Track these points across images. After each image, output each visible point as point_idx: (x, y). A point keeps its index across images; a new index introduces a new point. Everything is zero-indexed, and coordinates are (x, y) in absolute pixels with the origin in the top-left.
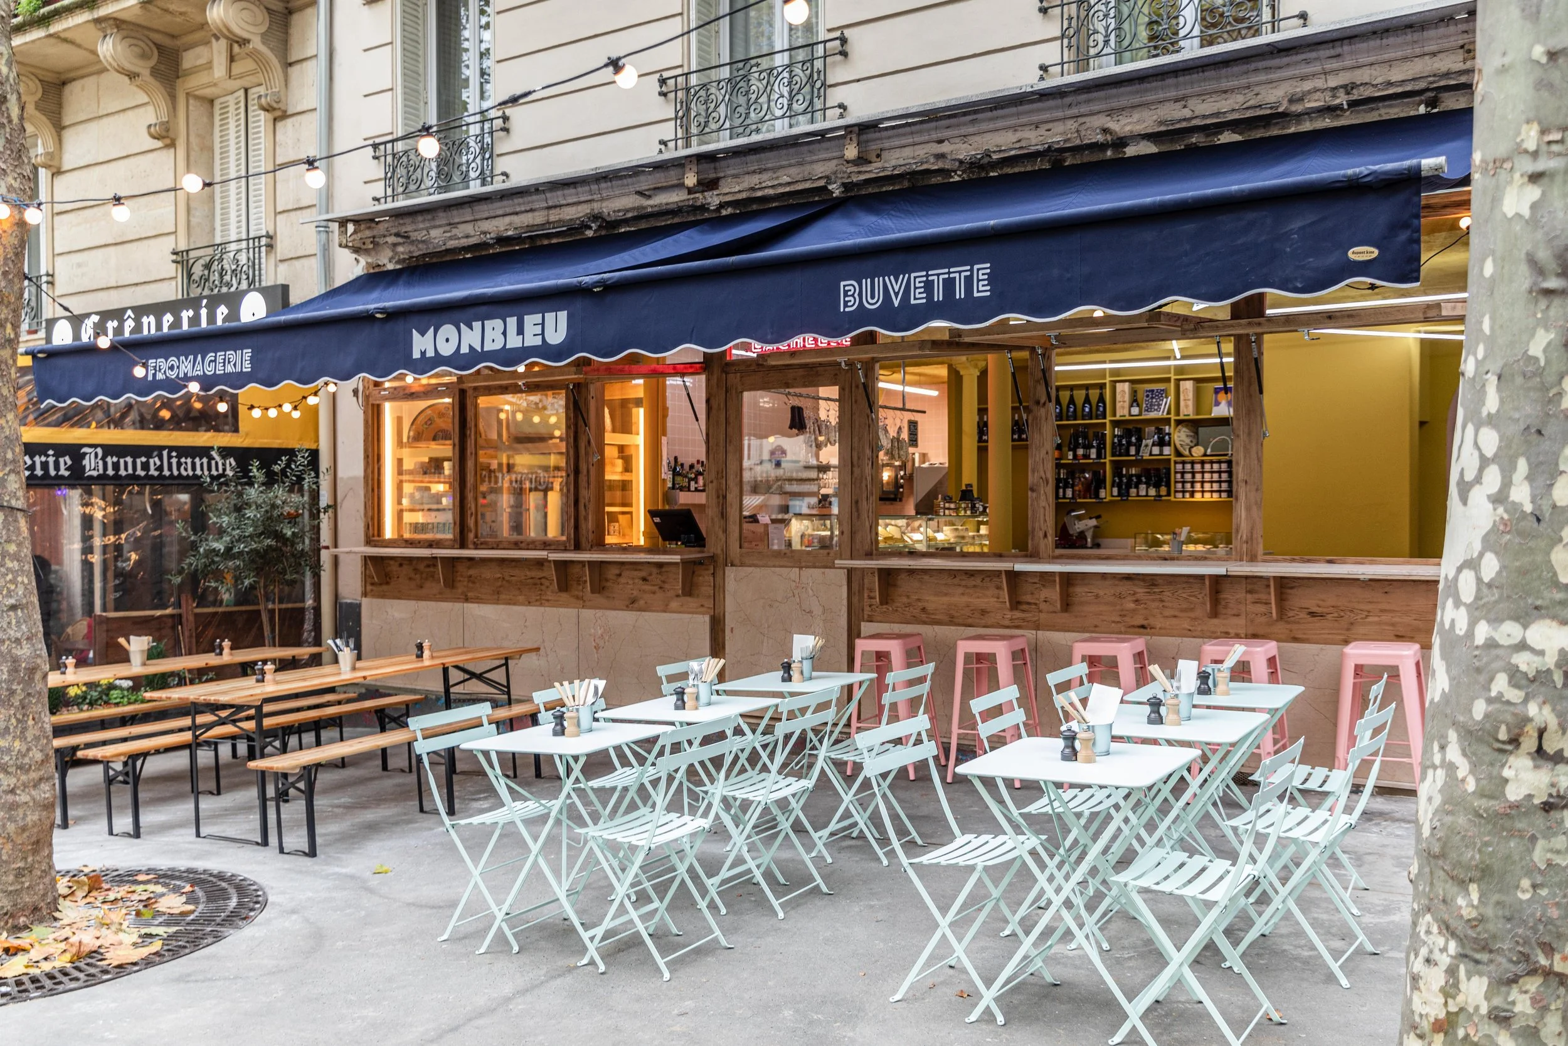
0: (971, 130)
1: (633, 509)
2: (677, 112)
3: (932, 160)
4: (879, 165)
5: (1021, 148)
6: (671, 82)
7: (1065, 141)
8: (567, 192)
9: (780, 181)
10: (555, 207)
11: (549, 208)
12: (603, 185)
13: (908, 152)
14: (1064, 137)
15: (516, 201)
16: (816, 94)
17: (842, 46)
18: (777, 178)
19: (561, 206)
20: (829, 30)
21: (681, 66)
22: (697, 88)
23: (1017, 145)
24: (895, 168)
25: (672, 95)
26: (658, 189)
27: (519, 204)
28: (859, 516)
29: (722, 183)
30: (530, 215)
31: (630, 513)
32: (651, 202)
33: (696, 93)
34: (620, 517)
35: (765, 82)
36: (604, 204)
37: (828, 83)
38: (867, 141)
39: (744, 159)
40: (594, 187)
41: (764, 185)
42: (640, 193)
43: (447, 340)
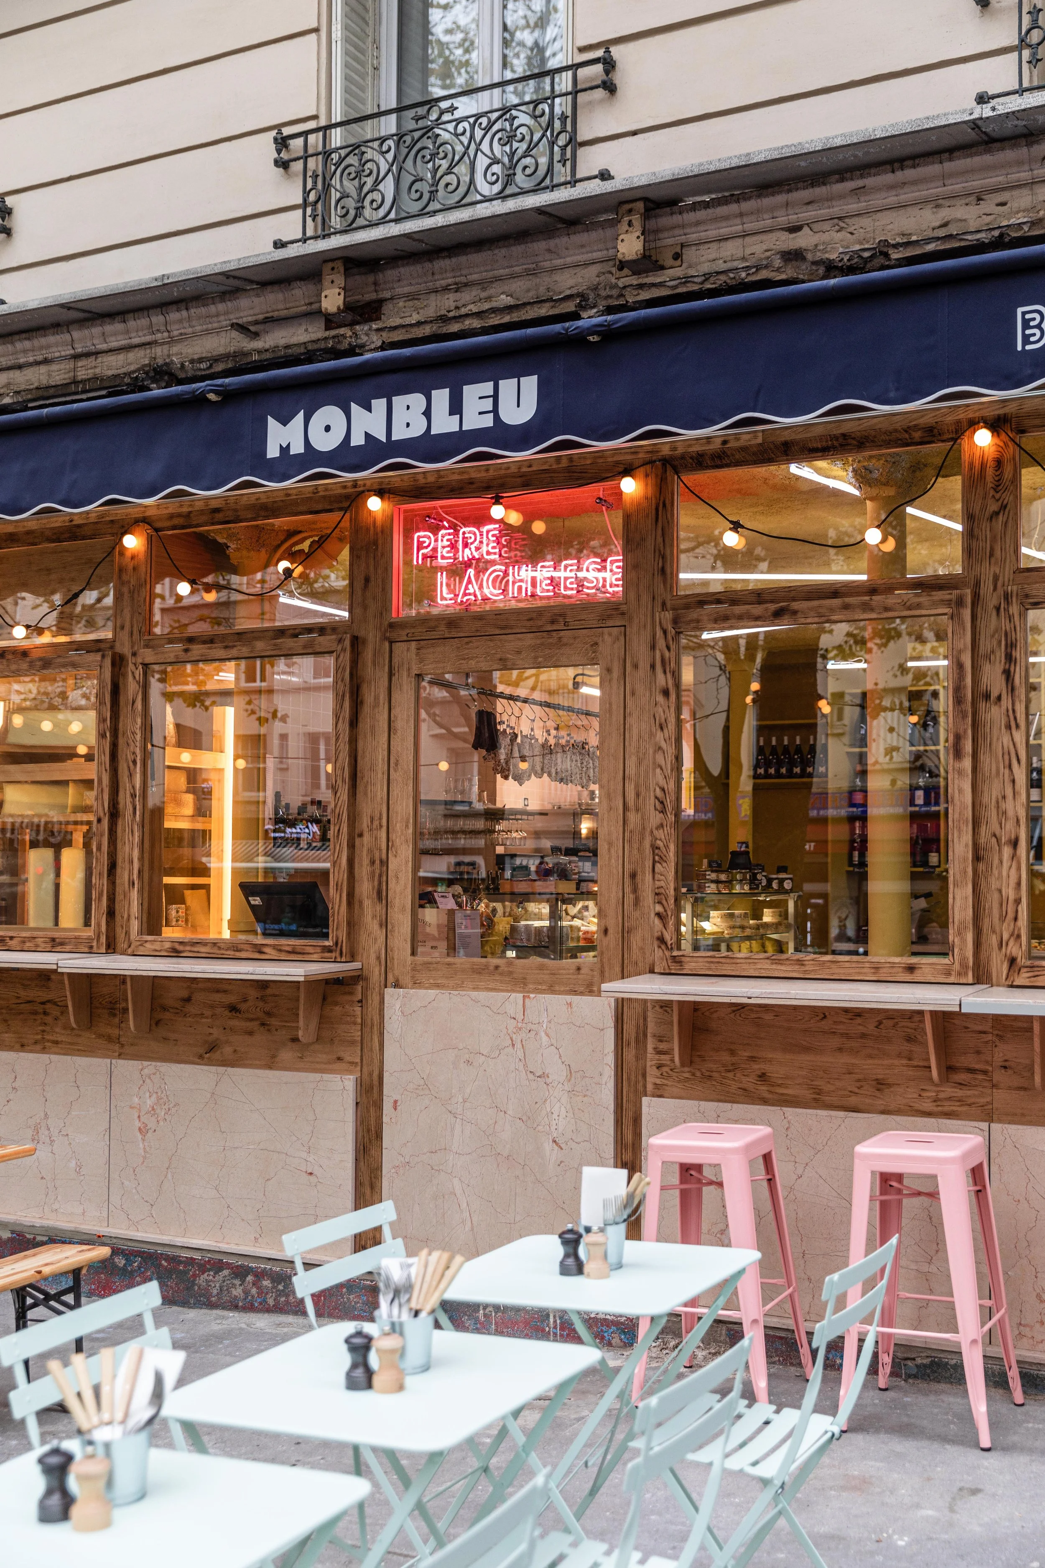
0: (853, 206)
1: (212, 881)
2: (306, 193)
3: (778, 262)
4: (678, 272)
5: (950, 237)
6: (297, 144)
7: (1033, 224)
8: (109, 328)
9: (494, 304)
10: (87, 355)
11: (76, 357)
12: (174, 316)
13: (731, 249)
14: (1033, 216)
15: (19, 345)
16: (557, 157)
17: (607, 72)
18: (489, 298)
19: (97, 353)
20: (582, 50)
21: (315, 117)
22: (343, 152)
23: (942, 233)
24: (707, 276)
25: (298, 166)
26: (271, 321)
27: (25, 351)
28: (637, 902)
29: (387, 308)
30: (43, 369)
31: (207, 887)
32: (258, 344)
33: (342, 160)
34: (188, 893)
35: (465, 140)
36: (175, 349)
37: (580, 138)
38: (657, 231)
39: (428, 265)
40: (157, 319)
41: (463, 311)
42: (241, 328)
43: (328, 429)
